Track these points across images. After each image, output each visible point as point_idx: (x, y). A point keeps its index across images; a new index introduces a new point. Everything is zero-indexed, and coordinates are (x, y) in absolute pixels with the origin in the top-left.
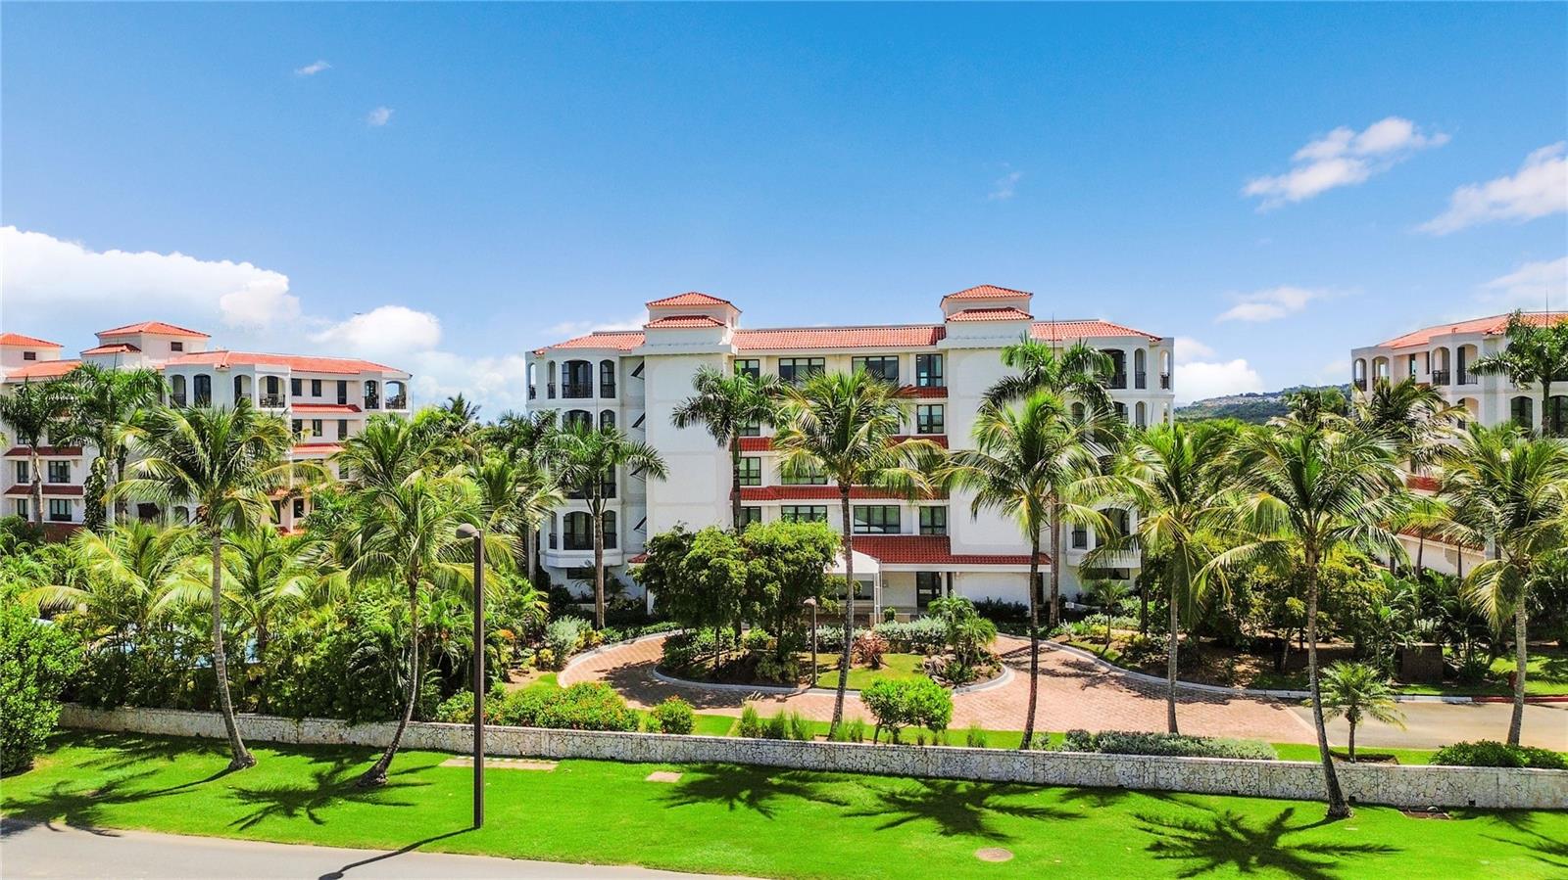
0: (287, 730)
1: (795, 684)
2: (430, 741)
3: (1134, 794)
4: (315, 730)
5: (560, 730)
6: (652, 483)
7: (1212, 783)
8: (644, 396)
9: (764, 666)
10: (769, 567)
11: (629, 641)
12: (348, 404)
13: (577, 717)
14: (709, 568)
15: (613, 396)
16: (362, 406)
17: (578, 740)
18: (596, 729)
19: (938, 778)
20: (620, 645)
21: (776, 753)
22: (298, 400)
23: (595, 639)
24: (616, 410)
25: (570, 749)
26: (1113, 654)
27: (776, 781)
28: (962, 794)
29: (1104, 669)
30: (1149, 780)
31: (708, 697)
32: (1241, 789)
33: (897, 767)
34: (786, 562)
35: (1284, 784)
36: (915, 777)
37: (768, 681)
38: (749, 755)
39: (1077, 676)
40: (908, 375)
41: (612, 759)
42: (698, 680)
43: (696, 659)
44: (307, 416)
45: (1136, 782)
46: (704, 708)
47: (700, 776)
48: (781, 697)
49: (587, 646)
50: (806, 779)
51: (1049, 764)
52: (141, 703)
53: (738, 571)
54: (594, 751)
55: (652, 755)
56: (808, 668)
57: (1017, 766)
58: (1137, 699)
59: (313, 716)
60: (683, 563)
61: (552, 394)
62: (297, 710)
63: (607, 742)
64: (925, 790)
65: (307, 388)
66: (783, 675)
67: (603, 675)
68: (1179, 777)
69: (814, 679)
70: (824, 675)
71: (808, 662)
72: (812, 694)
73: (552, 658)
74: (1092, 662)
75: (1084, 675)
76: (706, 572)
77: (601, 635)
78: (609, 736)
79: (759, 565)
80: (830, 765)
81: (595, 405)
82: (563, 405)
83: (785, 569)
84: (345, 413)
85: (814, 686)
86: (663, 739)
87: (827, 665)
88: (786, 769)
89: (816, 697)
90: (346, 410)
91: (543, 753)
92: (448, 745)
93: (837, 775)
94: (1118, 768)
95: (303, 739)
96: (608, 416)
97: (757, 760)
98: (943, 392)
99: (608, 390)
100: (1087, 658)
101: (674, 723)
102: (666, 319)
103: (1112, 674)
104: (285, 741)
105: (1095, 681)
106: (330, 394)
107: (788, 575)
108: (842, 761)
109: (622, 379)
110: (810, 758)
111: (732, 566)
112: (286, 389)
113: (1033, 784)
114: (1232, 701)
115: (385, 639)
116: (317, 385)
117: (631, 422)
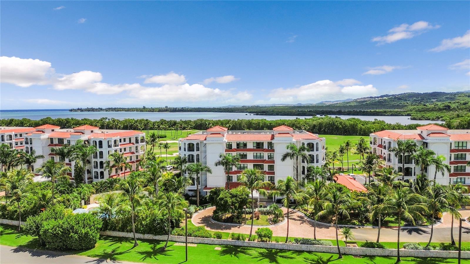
0: (142, 236)
1: (241, 224)
2: (171, 239)
3: (305, 252)
4: (147, 236)
5: (197, 238)
6: (208, 174)
7: (320, 250)
8: (206, 150)
9: (235, 220)
10: (236, 200)
11: (204, 209)
12: (131, 142)
13: (200, 235)
14: (224, 200)
15: (199, 151)
16: (135, 143)
17: (200, 240)
18: (204, 238)
19: (269, 248)
20: (203, 210)
21: (239, 243)
22: (121, 143)
23: (197, 209)
24: (200, 154)
25: (199, 242)
26: (308, 215)
27: (239, 250)
28: (274, 253)
29: (306, 218)
30: (308, 250)
31: (224, 227)
32: (325, 251)
33: (262, 246)
34: (240, 198)
35: (333, 250)
36: (265, 248)
37: (236, 223)
38: (233, 244)
39: (300, 220)
40: (266, 146)
41: (207, 244)
42: (221, 222)
43: (220, 216)
44: (123, 147)
45: (306, 250)
46: (223, 230)
47: (225, 249)
48: (238, 227)
49: (196, 211)
50: (244, 249)
51: (290, 246)
52: (110, 230)
53: (229, 200)
54: (204, 242)
55: (215, 243)
56: (245, 219)
57: (284, 246)
58: (311, 227)
59: (147, 234)
60: (218, 198)
61: (185, 150)
62: (144, 233)
63: (206, 240)
64: (267, 252)
65: (122, 140)
66: (239, 222)
67: (201, 220)
68: (314, 249)
69: (245, 222)
70: (247, 221)
71: (244, 217)
72: (245, 226)
73: (190, 216)
74: (304, 216)
75: (301, 220)
76: (223, 201)
77: (199, 209)
78: (206, 239)
79: (234, 199)
80: (249, 246)
81: (195, 153)
82: (188, 153)
83: (239, 200)
84: (131, 145)
85: (245, 224)
86: (217, 240)
87: (248, 218)
88: (241, 246)
89: (246, 227)
90: (131, 144)
91: (193, 242)
92: (174, 240)
93: (250, 248)
94: (303, 247)
95: (145, 238)
96: (198, 155)
97: (235, 245)
98: (273, 151)
99: (198, 149)
100: (303, 215)
101: (219, 236)
102: (211, 134)
103: (307, 220)
104: (141, 238)
105: (304, 222)
106: (127, 141)
107: (240, 201)
108: (251, 245)
109: (201, 148)
110: (245, 245)
111: (228, 200)
112: (118, 143)
113: (287, 250)
114: (330, 228)
115: (161, 220)
116: (125, 140)
117: (203, 157)
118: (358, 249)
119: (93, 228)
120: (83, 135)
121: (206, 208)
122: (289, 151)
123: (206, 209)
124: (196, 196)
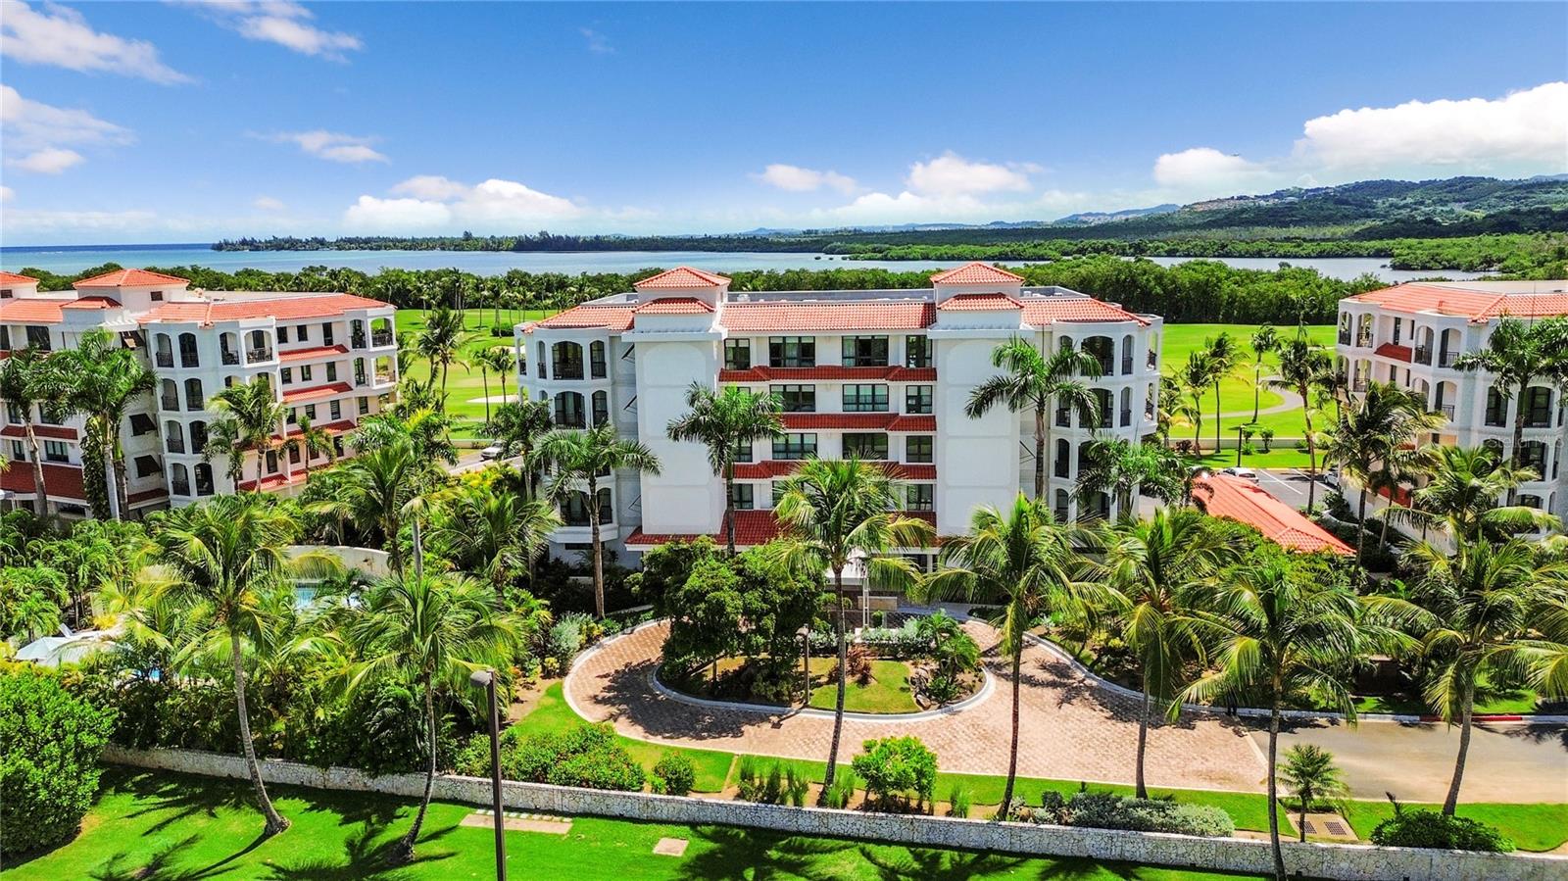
0: (314, 776)
1: (787, 704)
2: (450, 793)
3: (1102, 869)
4: (339, 777)
5: (572, 788)
6: (647, 479)
7: (1173, 856)
8: (634, 375)
9: (760, 686)
10: (765, 600)
11: (629, 630)
12: (335, 344)
13: (586, 775)
14: (706, 602)
15: (603, 375)
16: (349, 346)
17: (587, 799)
18: (604, 788)
19: (923, 845)
20: (620, 636)
21: (774, 817)
22: (285, 347)
23: (596, 633)
24: (608, 390)
25: (581, 806)
26: (1089, 657)
27: (774, 854)
28: (945, 872)
29: (1080, 675)
30: (1115, 853)
31: (707, 719)
32: (1199, 862)
33: (885, 833)
34: (781, 592)
35: (1238, 859)
36: (905, 845)
37: (763, 700)
38: (748, 820)
39: (1053, 685)
40: (898, 356)
41: (621, 818)
42: (697, 695)
43: (695, 665)
44: (295, 364)
45: (1104, 854)
46: (703, 738)
47: (710, 845)
48: (775, 719)
49: (590, 641)
50: (800, 850)
51: (1025, 836)
52: (168, 743)
53: (732, 601)
54: (604, 809)
55: (658, 815)
56: (805, 682)
57: (996, 836)
58: (1109, 722)
59: (337, 765)
60: (681, 593)
61: (543, 374)
62: (322, 761)
63: (616, 801)
64: (916, 866)
65: (292, 334)
66: (778, 694)
67: (606, 682)
68: (1143, 851)
69: (806, 697)
70: (816, 691)
71: (801, 673)
72: (805, 715)
73: (557, 665)
74: (1068, 663)
75: (1064, 685)
76: (703, 605)
77: (602, 628)
78: (618, 796)
79: (753, 597)
80: (824, 830)
81: (586, 386)
82: (555, 387)
83: (778, 599)
84: (332, 355)
85: (806, 706)
86: (668, 801)
87: (819, 677)
88: (784, 833)
89: (808, 720)
90: (334, 352)
91: (556, 807)
92: (467, 796)
93: (829, 843)
94: (1088, 841)
95: (329, 785)
96: (599, 397)
97: (756, 824)
98: (932, 374)
99: (599, 371)
100: (1066, 659)
101: (678, 780)
102: (655, 302)
103: (1088, 682)
104: (313, 785)
105: (1071, 694)
106: (316, 337)
107: (782, 605)
108: (835, 827)
109: (612, 359)
110: (805, 824)
111: (728, 599)
112: (272, 342)
113: (1010, 854)
114: (1198, 723)
115: (402, 702)
116: (302, 332)
117: (623, 400)
118: (1369, 854)
119: (56, 751)
120: (115, 309)
121: (634, 624)
122: (1006, 373)
123: (639, 628)
124: (590, 572)
